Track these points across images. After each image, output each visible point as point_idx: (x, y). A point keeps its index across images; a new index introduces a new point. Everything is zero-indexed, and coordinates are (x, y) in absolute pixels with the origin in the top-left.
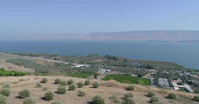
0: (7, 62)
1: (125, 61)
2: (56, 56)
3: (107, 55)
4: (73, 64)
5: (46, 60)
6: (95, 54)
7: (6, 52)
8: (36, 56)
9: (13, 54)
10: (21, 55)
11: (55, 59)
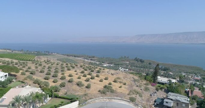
0: (57, 60)
1: (149, 64)
2: (94, 57)
3: (136, 58)
4: (103, 64)
5: (84, 60)
6: (125, 57)
7: (58, 53)
8: (79, 57)
9: (63, 55)
10: (68, 55)
11: (91, 60)
